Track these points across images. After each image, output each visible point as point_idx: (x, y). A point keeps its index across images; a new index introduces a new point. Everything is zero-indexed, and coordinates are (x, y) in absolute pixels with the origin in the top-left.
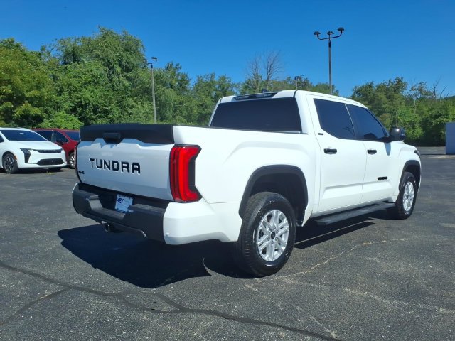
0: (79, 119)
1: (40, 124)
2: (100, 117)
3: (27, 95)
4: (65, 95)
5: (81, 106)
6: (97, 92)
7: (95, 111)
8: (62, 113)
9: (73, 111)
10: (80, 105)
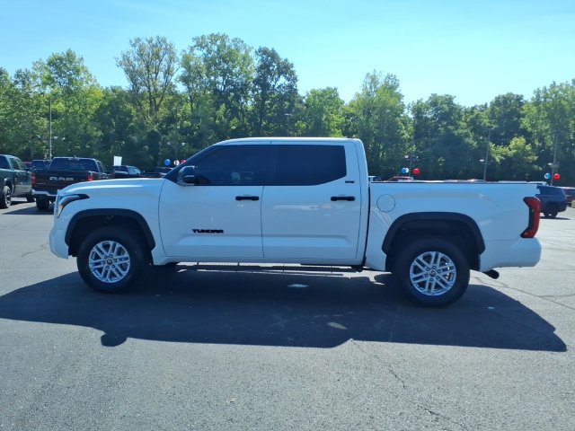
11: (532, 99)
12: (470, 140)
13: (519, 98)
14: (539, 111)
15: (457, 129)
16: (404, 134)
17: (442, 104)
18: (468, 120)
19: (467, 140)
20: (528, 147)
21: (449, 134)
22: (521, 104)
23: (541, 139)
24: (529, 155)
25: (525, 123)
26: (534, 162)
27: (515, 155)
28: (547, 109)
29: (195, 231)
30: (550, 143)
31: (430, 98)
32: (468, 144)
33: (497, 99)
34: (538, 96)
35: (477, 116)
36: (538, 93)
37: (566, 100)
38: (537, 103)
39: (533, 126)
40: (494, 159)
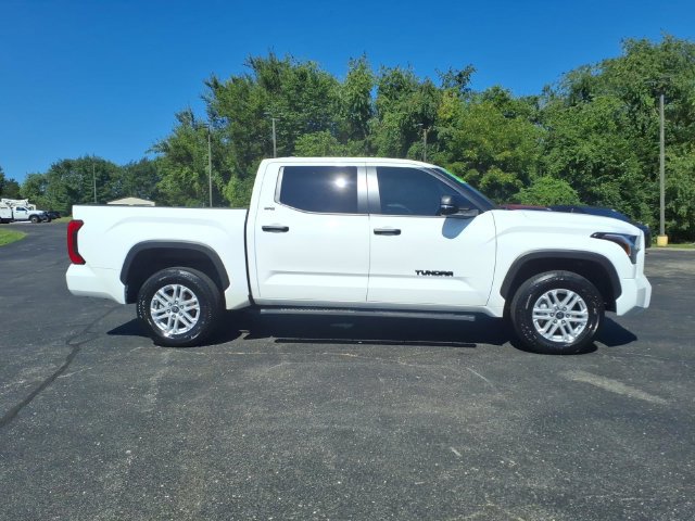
0: (573, 186)
1: (514, 195)
2: (606, 180)
3: (498, 157)
4: (555, 152)
5: (575, 166)
6: (601, 142)
7: (596, 172)
8: (547, 178)
9: (563, 174)
10: (573, 164)
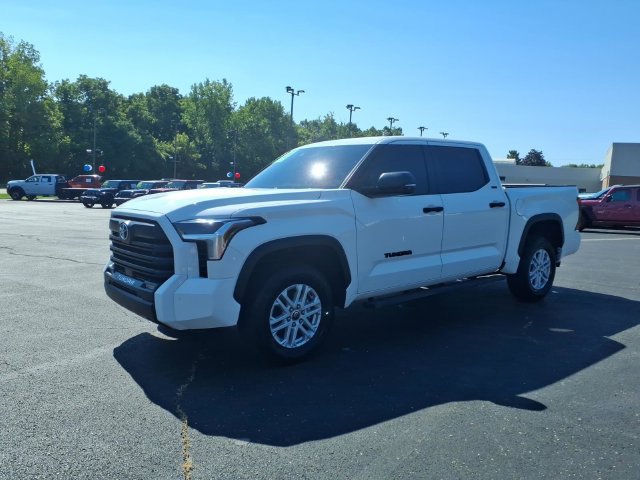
11: (191, 94)
12: (133, 133)
13: (175, 91)
14: (198, 108)
15: (117, 120)
16: (53, 122)
17: (95, 88)
18: (127, 110)
19: (130, 133)
20: (192, 144)
21: (109, 126)
22: (177, 98)
23: (201, 138)
24: (193, 153)
25: (186, 119)
26: (199, 160)
27: (181, 152)
28: (205, 106)
29: (387, 255)
30: (209, 141)
31: (79, 80)
32: (132, 138)
33: (154, 89)
34: (195, 91)
35: (137, 107)
36: (195, 88)
37: (221, 99)
38: (194, 99)
39: (194, 123)
40: (160, 156)
